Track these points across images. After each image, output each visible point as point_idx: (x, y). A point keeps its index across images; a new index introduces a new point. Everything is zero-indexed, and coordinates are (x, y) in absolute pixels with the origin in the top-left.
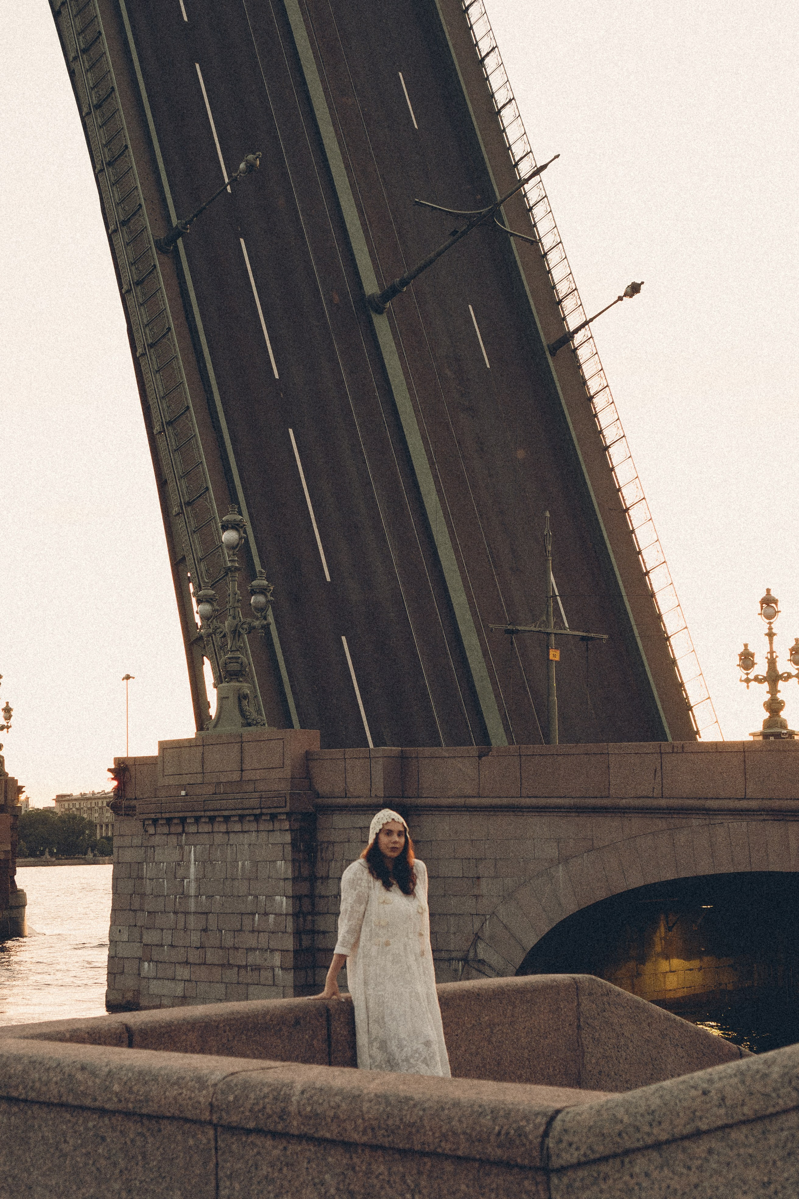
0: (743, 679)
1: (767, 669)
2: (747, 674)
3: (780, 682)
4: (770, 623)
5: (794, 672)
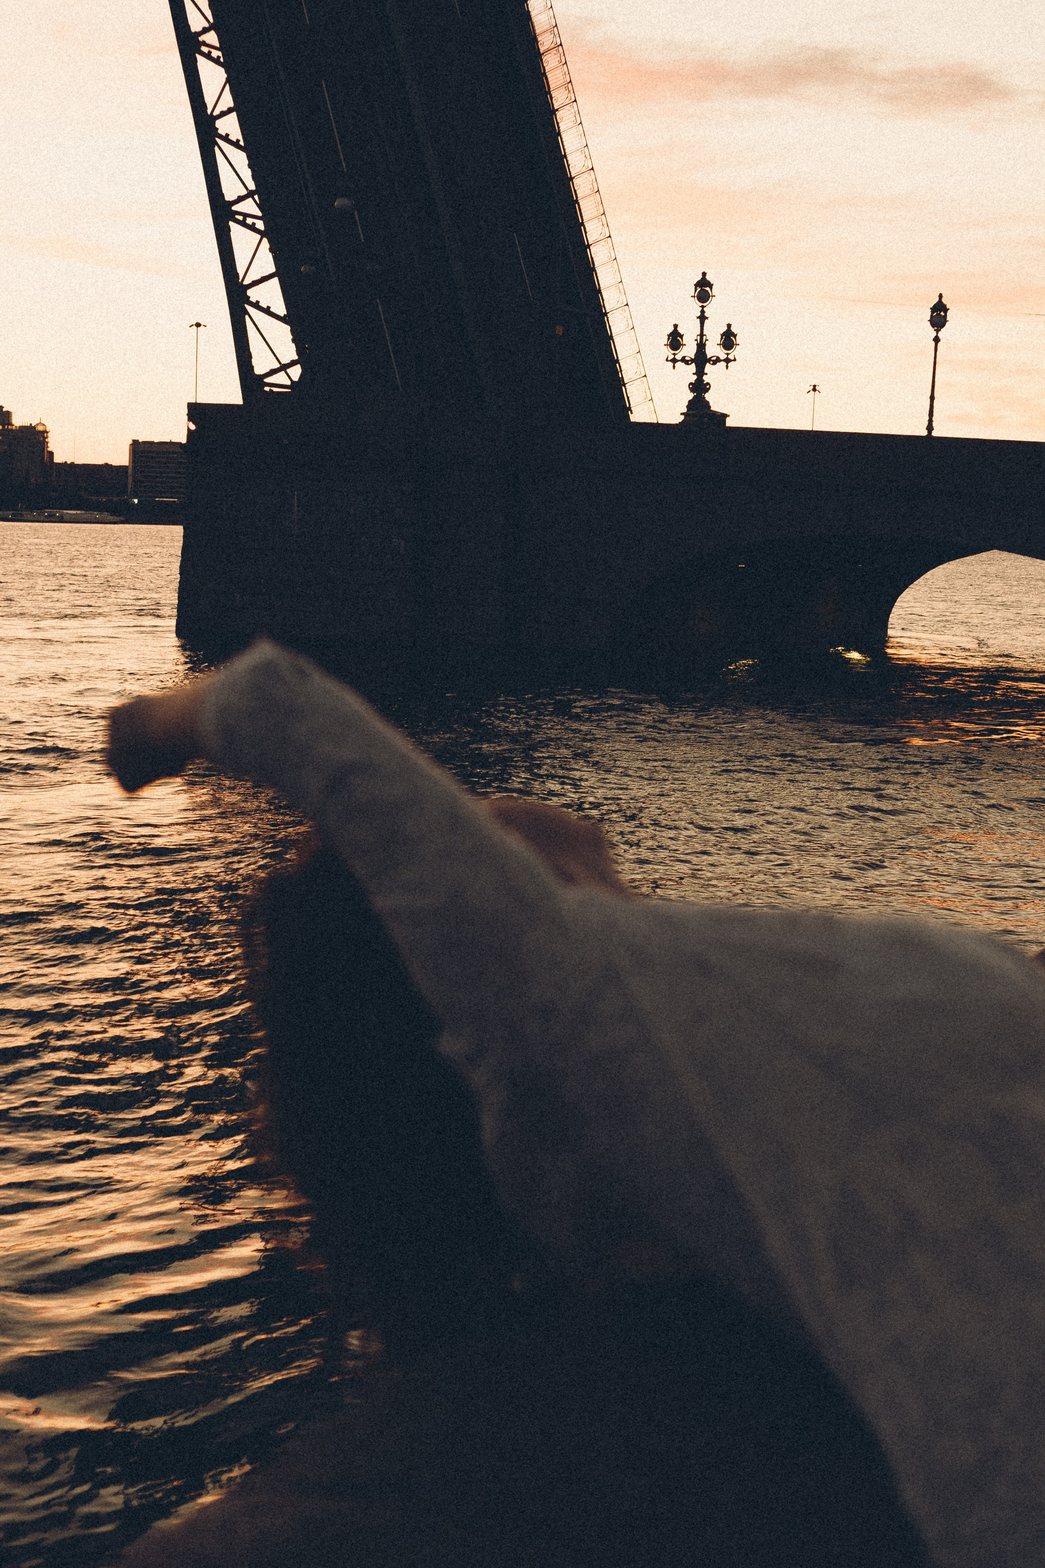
0: (669, 359)
1: (695, 352)
2: (674, 354)
3: (708, 364)
4: (703, 307)
5: (723, 356)
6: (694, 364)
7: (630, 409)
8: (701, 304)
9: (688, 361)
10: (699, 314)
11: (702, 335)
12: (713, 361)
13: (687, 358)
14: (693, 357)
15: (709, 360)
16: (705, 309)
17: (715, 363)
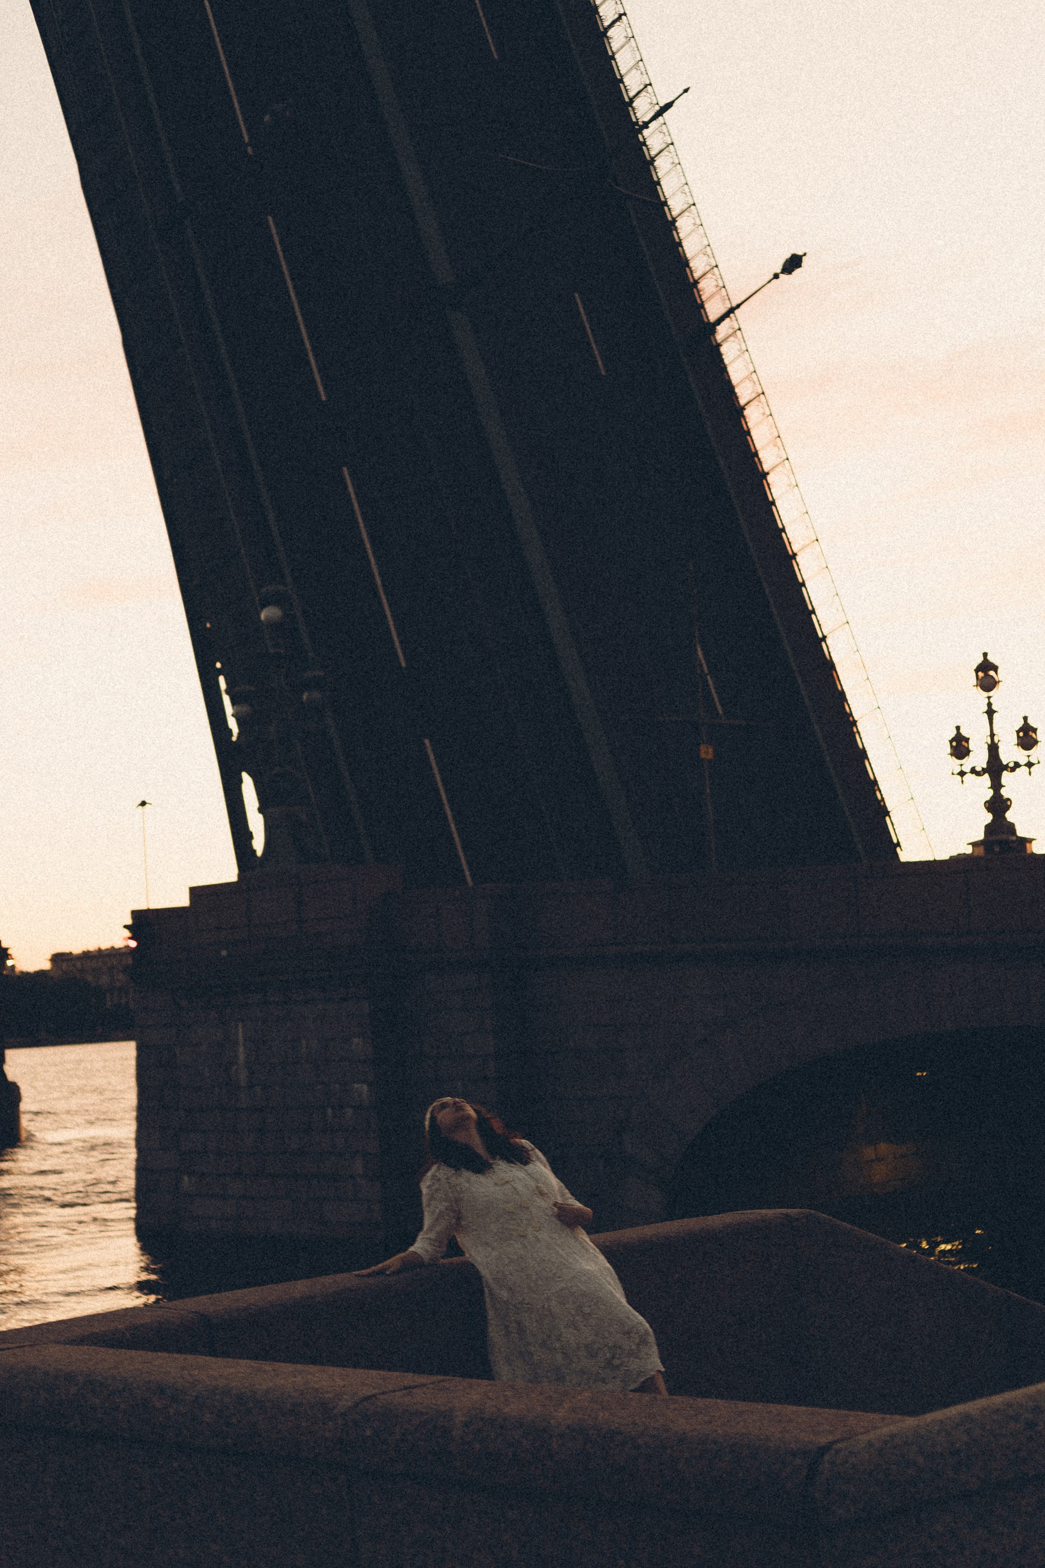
0: (956, 771)
1: (986, 758)
2: (961, 765)
3: (1005, 773)
4: (989, 698)
5: (1023, 761)
6: (987, 776)
7: (898, 844)
8: (986, 694)
9: (980, 772)
10: (986, 709)
11: (992, 735)
12: (1011, 768)
13: (978, 769)
14: (985, 766)
15: (1006, 767)
16: (992, 700)
17: (1013, 770)
